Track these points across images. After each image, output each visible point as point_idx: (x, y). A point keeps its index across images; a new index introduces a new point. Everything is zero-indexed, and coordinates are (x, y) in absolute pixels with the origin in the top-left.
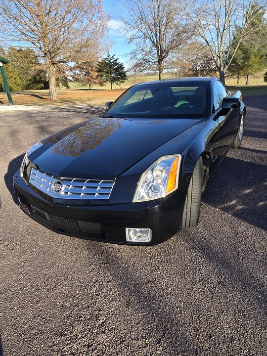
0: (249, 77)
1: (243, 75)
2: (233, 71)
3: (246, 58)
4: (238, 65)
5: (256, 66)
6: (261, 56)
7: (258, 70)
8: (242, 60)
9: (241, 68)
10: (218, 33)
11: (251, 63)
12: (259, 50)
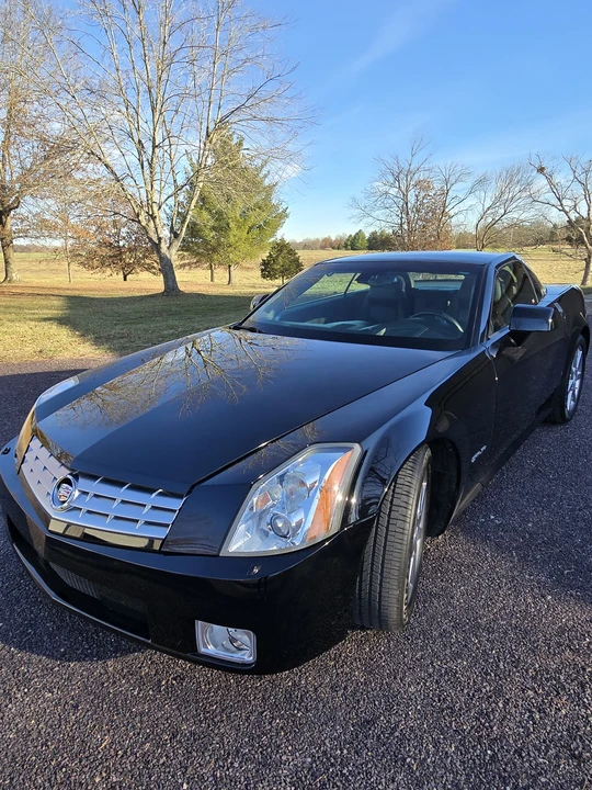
0: (232, 268)
1: (220, 264)
2: (198, 254)
3: (222, 227)
4: (206, 242)
5: (244, 247)
6: (250, 228)
7: (249, 255)
8: (214, 233)
9: (214, 250)
10: (140, 154)
11: (232, 239)
12: (244, 214)
